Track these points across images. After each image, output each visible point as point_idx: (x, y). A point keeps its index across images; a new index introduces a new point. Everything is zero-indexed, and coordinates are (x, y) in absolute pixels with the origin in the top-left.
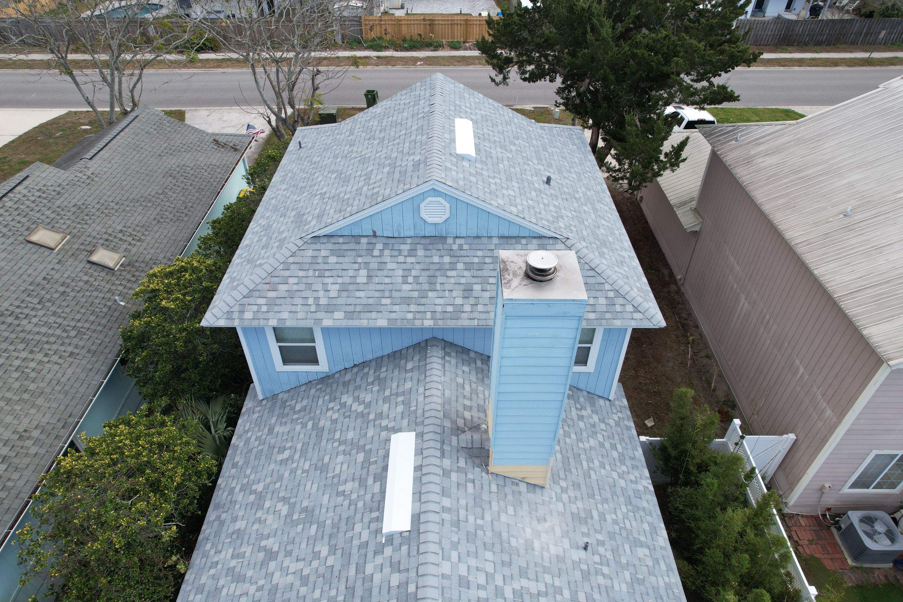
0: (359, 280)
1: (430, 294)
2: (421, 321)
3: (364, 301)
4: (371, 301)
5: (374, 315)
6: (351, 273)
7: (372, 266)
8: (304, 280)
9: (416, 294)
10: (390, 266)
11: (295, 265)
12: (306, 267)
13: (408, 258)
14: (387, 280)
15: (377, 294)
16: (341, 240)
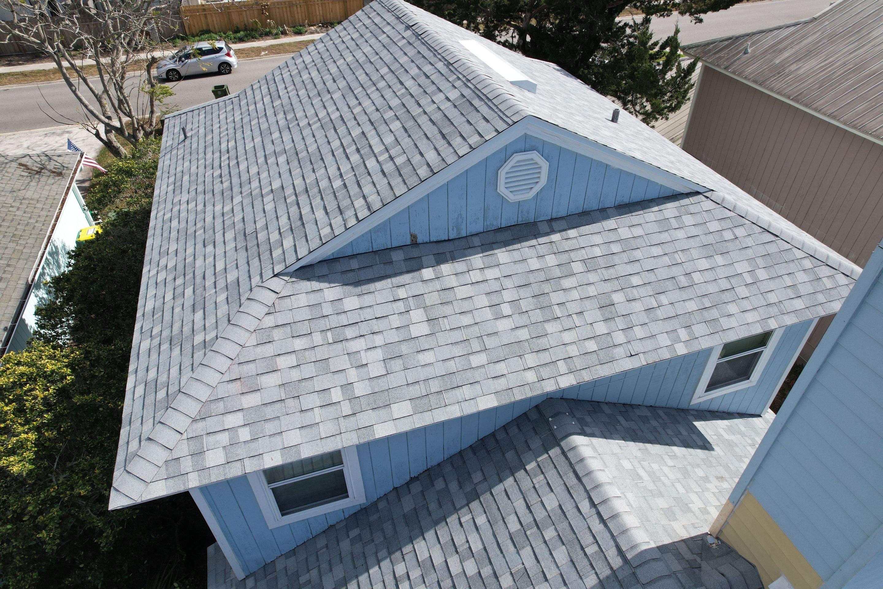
0: (415, 331)
1: (550, 327)
2: (552, 381)
3: (440, 370)
4: (452, 366)
5: (467, 392)
6: (396, 321)
7: (430, 300)
8: (311, 356)
9: (523, 334)
10: (462, 292)
11: (281, 330)
12: (304, 328)
13: (486, 271)
14: (466, 320)
15: (458, 351)
16: (354, 264)
